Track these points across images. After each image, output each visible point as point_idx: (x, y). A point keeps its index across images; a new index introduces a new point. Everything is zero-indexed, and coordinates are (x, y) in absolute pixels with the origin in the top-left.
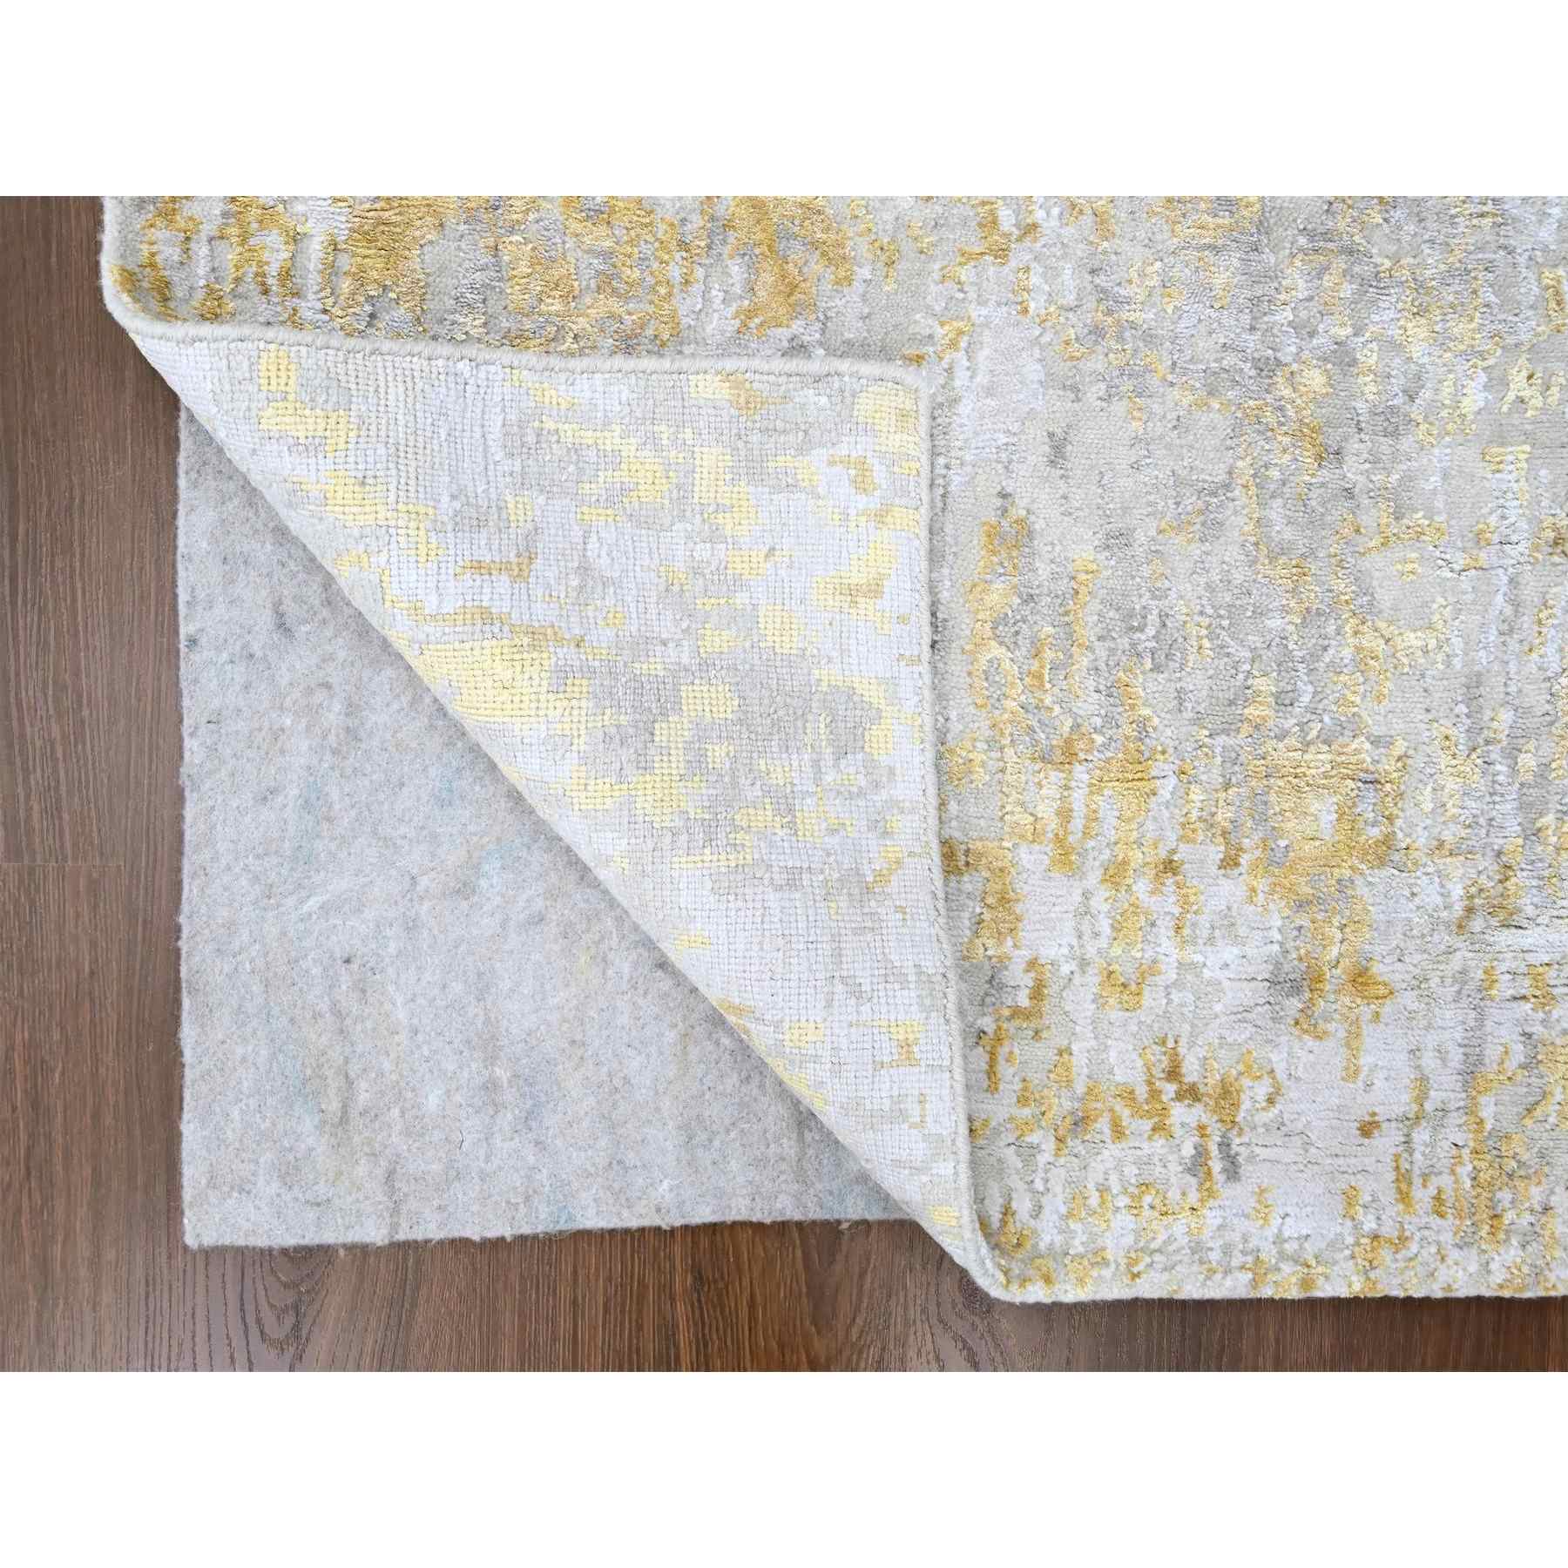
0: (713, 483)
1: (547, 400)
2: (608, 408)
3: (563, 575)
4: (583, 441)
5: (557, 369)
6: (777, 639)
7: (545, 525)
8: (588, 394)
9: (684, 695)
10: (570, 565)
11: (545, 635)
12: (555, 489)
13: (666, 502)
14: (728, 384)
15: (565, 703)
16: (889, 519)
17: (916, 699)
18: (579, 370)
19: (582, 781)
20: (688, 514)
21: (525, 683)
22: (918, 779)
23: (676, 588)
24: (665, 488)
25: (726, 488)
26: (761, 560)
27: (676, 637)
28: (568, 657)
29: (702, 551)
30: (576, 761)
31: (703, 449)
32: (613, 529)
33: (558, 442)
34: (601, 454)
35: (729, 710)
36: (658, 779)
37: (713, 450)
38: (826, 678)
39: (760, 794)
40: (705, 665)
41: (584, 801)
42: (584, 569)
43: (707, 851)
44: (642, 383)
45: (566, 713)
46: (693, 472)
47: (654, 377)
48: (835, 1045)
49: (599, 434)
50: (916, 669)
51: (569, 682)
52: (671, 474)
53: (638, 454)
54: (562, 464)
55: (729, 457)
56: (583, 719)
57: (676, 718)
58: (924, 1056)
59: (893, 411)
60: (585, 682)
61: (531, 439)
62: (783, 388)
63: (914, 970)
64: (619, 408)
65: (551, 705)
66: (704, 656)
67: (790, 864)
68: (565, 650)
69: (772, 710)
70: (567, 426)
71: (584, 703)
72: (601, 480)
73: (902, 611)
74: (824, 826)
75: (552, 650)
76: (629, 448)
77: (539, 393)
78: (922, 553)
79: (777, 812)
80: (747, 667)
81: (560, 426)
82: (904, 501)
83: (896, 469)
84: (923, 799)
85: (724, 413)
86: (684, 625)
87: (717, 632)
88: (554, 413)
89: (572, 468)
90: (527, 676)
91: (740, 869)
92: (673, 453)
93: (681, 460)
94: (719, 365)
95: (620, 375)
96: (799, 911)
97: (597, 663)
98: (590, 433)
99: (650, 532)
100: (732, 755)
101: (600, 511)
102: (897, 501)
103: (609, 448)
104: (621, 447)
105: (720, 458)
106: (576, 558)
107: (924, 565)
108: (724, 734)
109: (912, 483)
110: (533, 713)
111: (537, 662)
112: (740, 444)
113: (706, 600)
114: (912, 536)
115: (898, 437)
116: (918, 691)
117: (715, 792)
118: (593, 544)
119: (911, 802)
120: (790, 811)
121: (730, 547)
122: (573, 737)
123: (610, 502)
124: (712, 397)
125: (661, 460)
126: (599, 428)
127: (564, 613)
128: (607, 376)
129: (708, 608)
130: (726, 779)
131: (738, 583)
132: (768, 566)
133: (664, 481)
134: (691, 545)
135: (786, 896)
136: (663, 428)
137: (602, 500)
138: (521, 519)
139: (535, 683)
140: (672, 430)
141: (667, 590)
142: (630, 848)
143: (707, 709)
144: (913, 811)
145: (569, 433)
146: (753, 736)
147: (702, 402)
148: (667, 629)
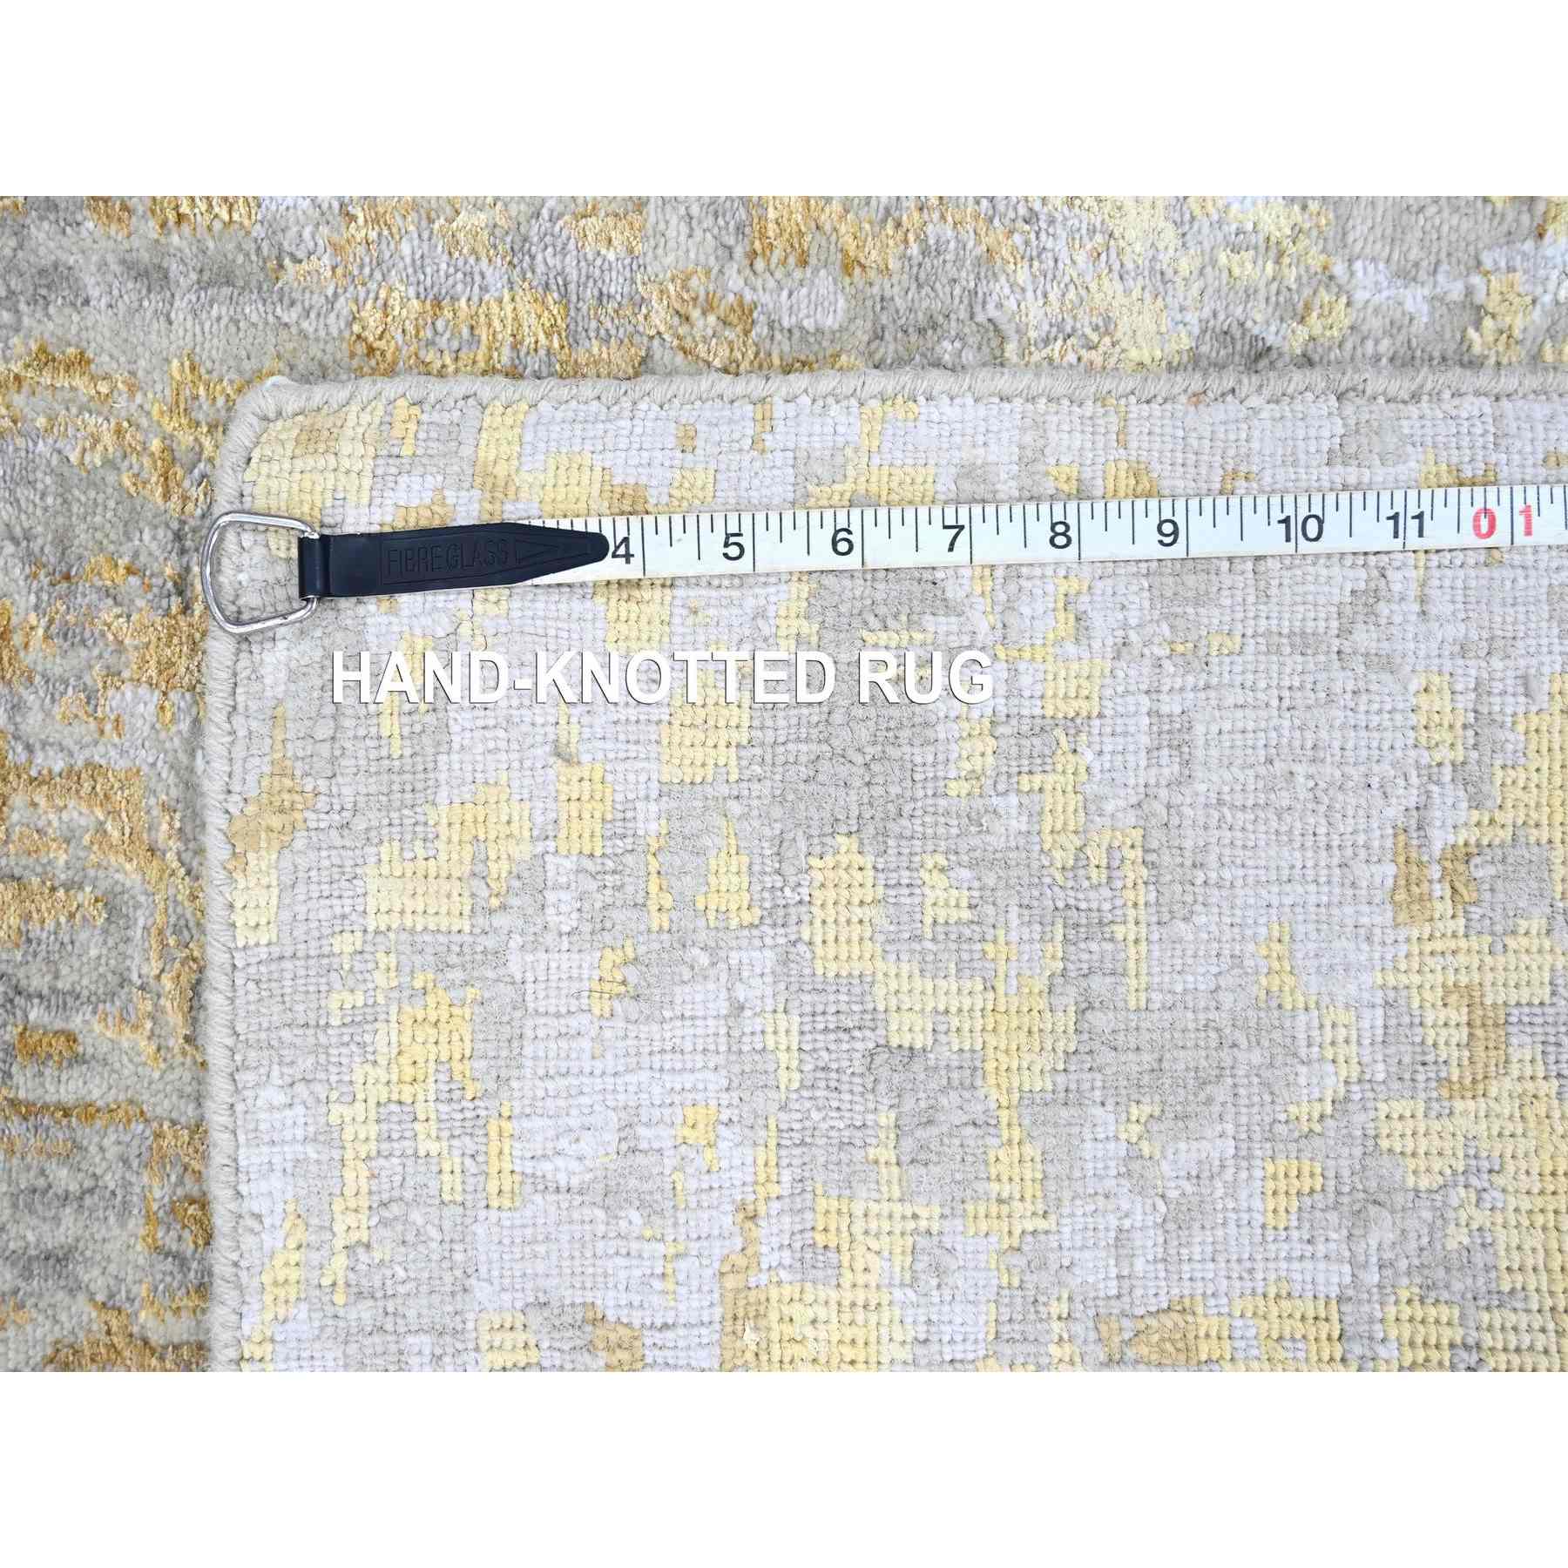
0: (433, 885)
1: (294, 1275)
2: (300, 1133)
3: (623, 1246)
4: (364, 1190)
5: (235, 1256)
6: (724, 736)
7: (529, 1285)
8: (276, 1182)
9: (833, 968)
10: (601, 1229)
11: (738, 1291)
12: (459, 1257)
13: (471, 993)
14: (251, 856)
15: (860, 1250)
16: (501, 470)
17: (835, 410)
18: (232, 1206)
19: (994, 1210)
20: (490, 942)
21: (822, 1335)
22: (982, 411)
23: (632, 974)
24: (445, 998)
25: (443, 857)
26: (576, 773)
27: (724, 977)
28: (775, 1241)
29: (562, 911)
30: (958, 1222)
31: (371, 910)
32: (526, 1123)
33: (368, 1246)
34: (385, 1146)
35: (858, 860)
36: (992, 1041)
37: (372, 888)
38: (795, 623)
39: (1013, 799)
40: (777, 915)
41: (1028, 1204)
42: (610, 1195)
43: (1120, 931)
44: (252, 1055)
45: (875, 1246)
46: (412, 931)
47: (240, 1028)
48: (1457, 648)
49: (349, 1154)
50: (780, 408)
51: (821, 1239)
52: (418, 984)
53: (383, 1061)
54: (410, 1238)
55: (384, 849)
56: (886, 1207)
57: (879, 991)
58: (1480, 453)
59: (299, 464)
60: (822, 1204)
61: (365, 1312)
62: (254, 725)
63: (1339, 468)
64: (300, 1110)
65: (861, 1279)
66: (758, 912)
67: (1145, 740)
68: (764, 1249)
69: (859, 759)
70: (339, 1228)
71: (858, 1209)
72: (434, 1148)
73: (671, 442)
74: (1071, 648)
75: (764, 1278)
76: (372, 1081)
77: (281, 1293)
78: (564, 392)
79: (1044, 761)
80: (777, 812)
81: (339, 1243)
82: (467, 436)
83: (407, 451)
84: (1018, 402)
85: (302, 862)
86: (704, 959)
87: (712, 880)
88: (315, 1257)
89: (417, 1217)
90: (809, 1332)
91: (1152, 857)
92: (380, 978)
93: (393, 959)
94: (219, 876)
95: (240, 1108)
96: (1227, 726)
97: (786, 1177)
98: (349, 1175)
99: (529, 1033)
100: (942, 861)
101: (494, 1150)
102: (467, 451)
103: (373, 1130)
104: (372, 1102)
105: (385, 870)
106: (587, 1212)
107: (587, 389)
108: (905, 878)
109: (436, 417)
110: (873, 1318)
111: (786, 1310)
112: (360, 824)
113: (653, 908)
114: (532, 418)
115: (346, 448)
116: (821, 402)
117: (1014, 910)
118: (561, 1170)
119: (1023, 430)
120: (1042, 729)
121: (551, 845)
122: (915, 1231)
123: (476, 1126)
124: (275, 891)
125: (394, 1009)
126: (336, 1154)
127: (694, 1247)
128: (242, 1138)
129: (667, 902)
130: (990, 880)
131: (619, 825)
132: (585, 758)
133: (431, 1000)
134: (549, 939)
135: (1200, 753)
136: (334, 1005)
137: (471, 1147)
138: (521, 1337)
139: (822, 1313)
140: (338, 985)
141: (637, 997)
142: (1110, 1102)
143: (858, 912)
144: (1039, 425)
145: (351, 1220)
146: (907, 809)
147: (286, 915)
148: (707, 998)
